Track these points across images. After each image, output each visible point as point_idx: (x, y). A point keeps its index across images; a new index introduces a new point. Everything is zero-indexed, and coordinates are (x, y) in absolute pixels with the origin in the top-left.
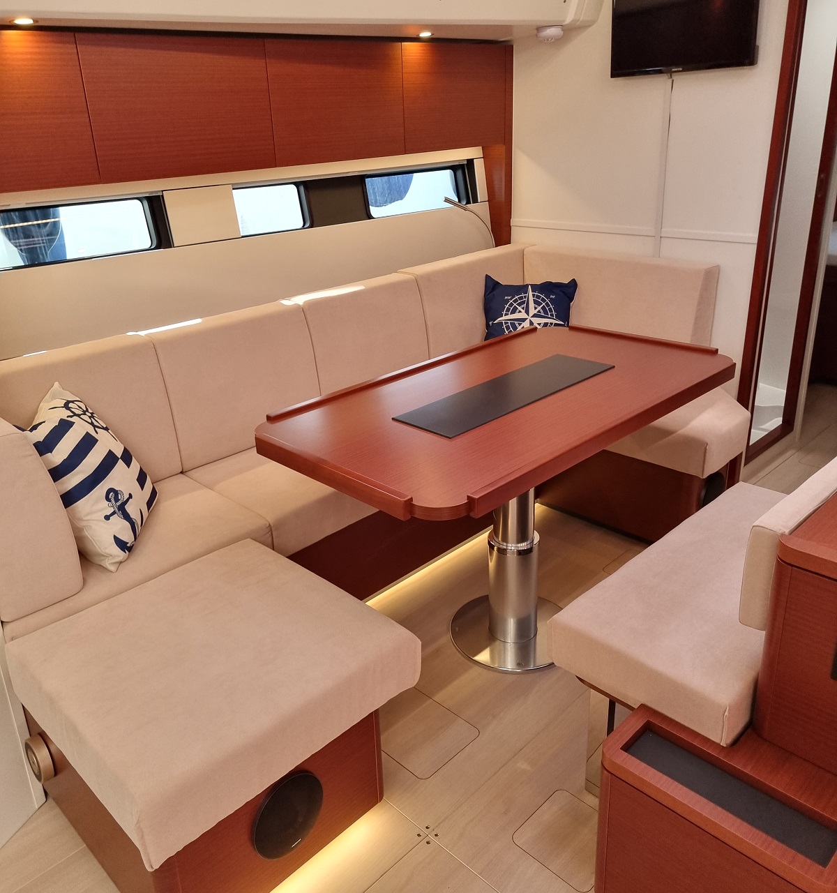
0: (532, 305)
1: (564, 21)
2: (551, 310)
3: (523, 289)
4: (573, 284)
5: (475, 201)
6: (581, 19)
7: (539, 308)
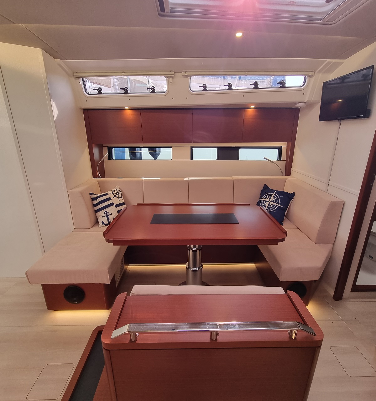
0: (272, 197)
1: (304, 101)
2: (278, 201)
3: (273, 191)
4: (293, 194)
5: (281, 160)
6: (312, 100)
7: (274, 199)
